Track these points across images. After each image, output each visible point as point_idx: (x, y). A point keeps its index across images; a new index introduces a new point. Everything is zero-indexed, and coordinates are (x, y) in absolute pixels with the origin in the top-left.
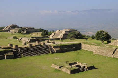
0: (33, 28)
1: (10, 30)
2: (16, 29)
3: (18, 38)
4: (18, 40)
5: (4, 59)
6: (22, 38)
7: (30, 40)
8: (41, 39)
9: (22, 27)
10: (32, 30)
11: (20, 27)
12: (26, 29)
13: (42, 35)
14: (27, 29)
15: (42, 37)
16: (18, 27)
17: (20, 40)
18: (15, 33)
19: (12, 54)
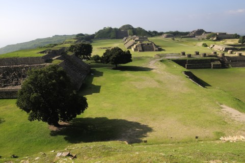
0: (225, 34)
1: (196, 36)
2: (203, 34)
3: (208, 45)
4: (208, 47)
5: (210, 67)
6: (214, 46)
7: (226, 48)
8: (240, 48)
9: (210, 33)
10: (224, 36)
11: (208, 33)
12: (216, 34)
13: (239, 42)
14: (218, 34)
15: (240, 46)
16: (206, 33)
17: (212, 48)
18: (203, 39)
19: (219, 63)
